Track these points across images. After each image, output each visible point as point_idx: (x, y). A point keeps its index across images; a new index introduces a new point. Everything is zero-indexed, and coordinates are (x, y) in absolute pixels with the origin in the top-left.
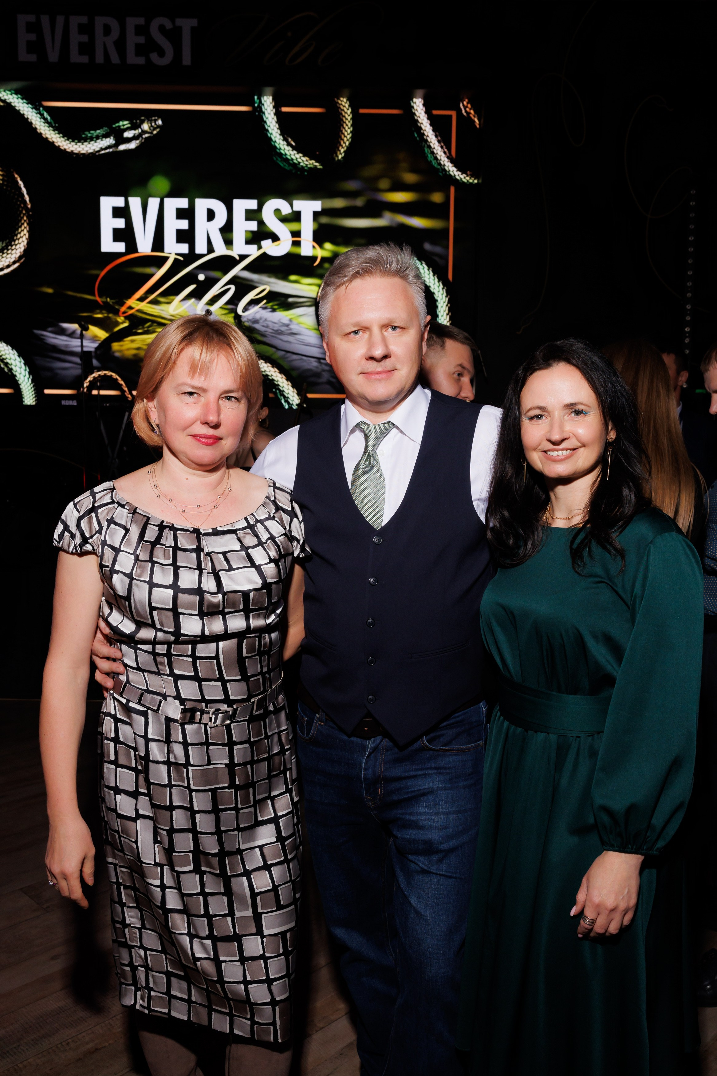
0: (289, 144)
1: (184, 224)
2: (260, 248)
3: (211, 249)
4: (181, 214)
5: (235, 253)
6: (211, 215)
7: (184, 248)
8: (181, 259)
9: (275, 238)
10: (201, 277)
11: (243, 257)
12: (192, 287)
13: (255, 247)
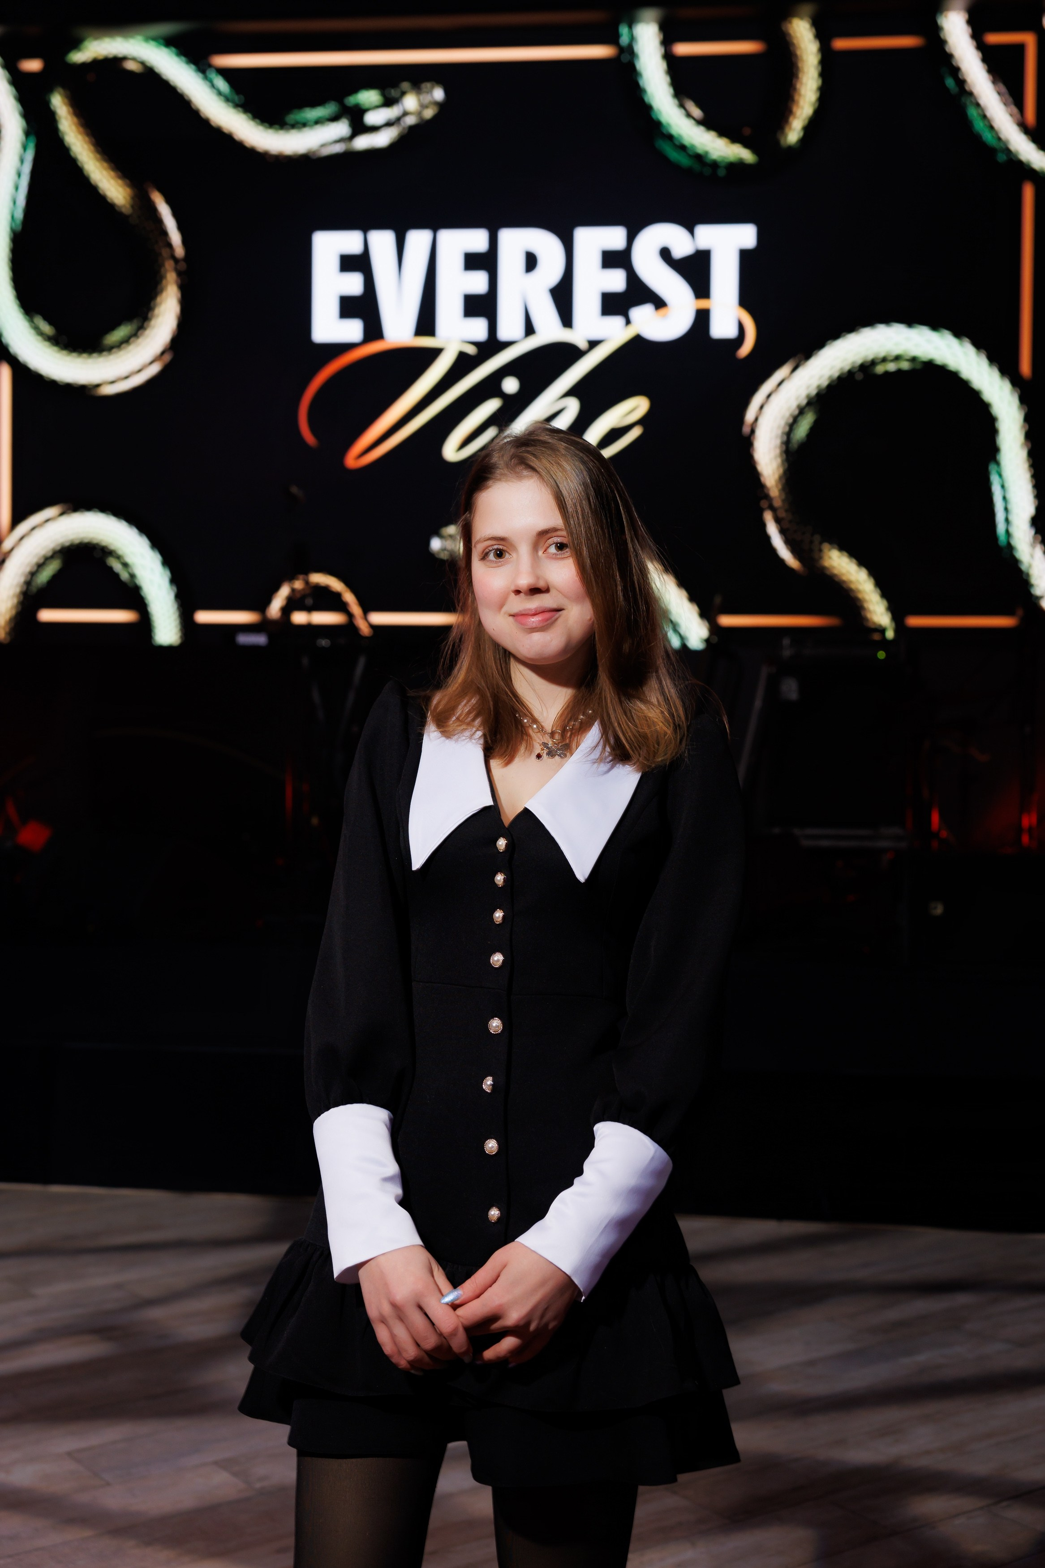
0: (689, 115)
1: (478, 282)
2: (628, 322)
3: (530, 330)
4: (473, 262)
5: (577, 337)
6: (531, 262)
7: (478, 329)
8: (471, 350)
9: (659, 303)
10: (511, 385)
11: (593, 344)
12: (491, 406)
13: (619, 320)
